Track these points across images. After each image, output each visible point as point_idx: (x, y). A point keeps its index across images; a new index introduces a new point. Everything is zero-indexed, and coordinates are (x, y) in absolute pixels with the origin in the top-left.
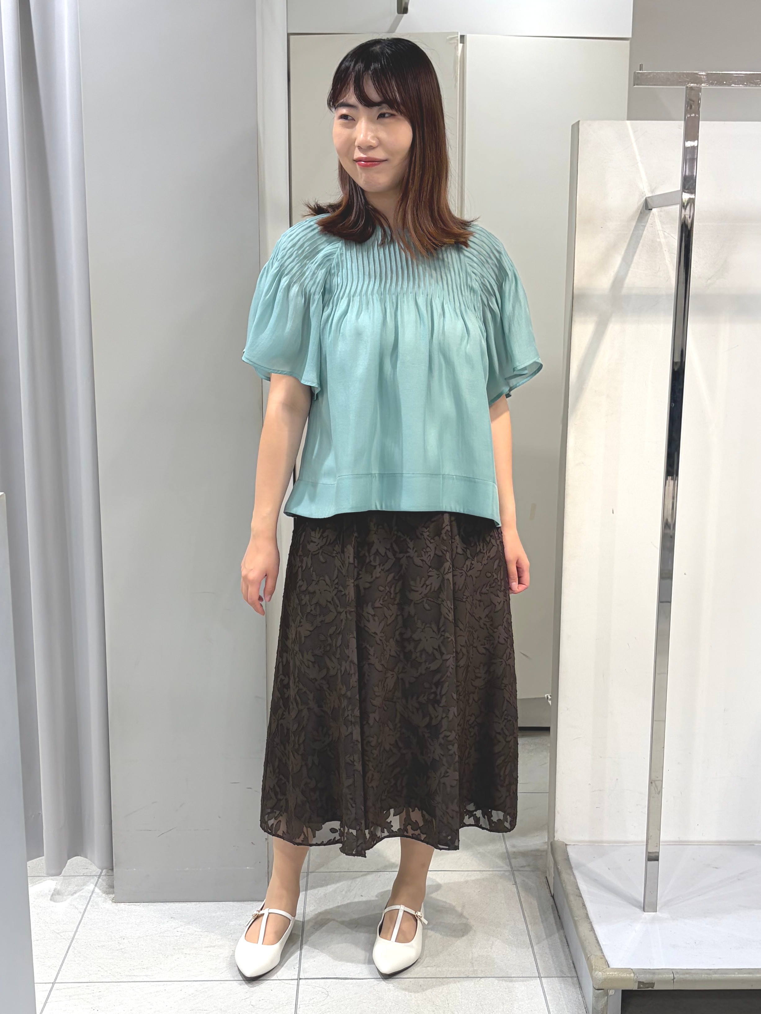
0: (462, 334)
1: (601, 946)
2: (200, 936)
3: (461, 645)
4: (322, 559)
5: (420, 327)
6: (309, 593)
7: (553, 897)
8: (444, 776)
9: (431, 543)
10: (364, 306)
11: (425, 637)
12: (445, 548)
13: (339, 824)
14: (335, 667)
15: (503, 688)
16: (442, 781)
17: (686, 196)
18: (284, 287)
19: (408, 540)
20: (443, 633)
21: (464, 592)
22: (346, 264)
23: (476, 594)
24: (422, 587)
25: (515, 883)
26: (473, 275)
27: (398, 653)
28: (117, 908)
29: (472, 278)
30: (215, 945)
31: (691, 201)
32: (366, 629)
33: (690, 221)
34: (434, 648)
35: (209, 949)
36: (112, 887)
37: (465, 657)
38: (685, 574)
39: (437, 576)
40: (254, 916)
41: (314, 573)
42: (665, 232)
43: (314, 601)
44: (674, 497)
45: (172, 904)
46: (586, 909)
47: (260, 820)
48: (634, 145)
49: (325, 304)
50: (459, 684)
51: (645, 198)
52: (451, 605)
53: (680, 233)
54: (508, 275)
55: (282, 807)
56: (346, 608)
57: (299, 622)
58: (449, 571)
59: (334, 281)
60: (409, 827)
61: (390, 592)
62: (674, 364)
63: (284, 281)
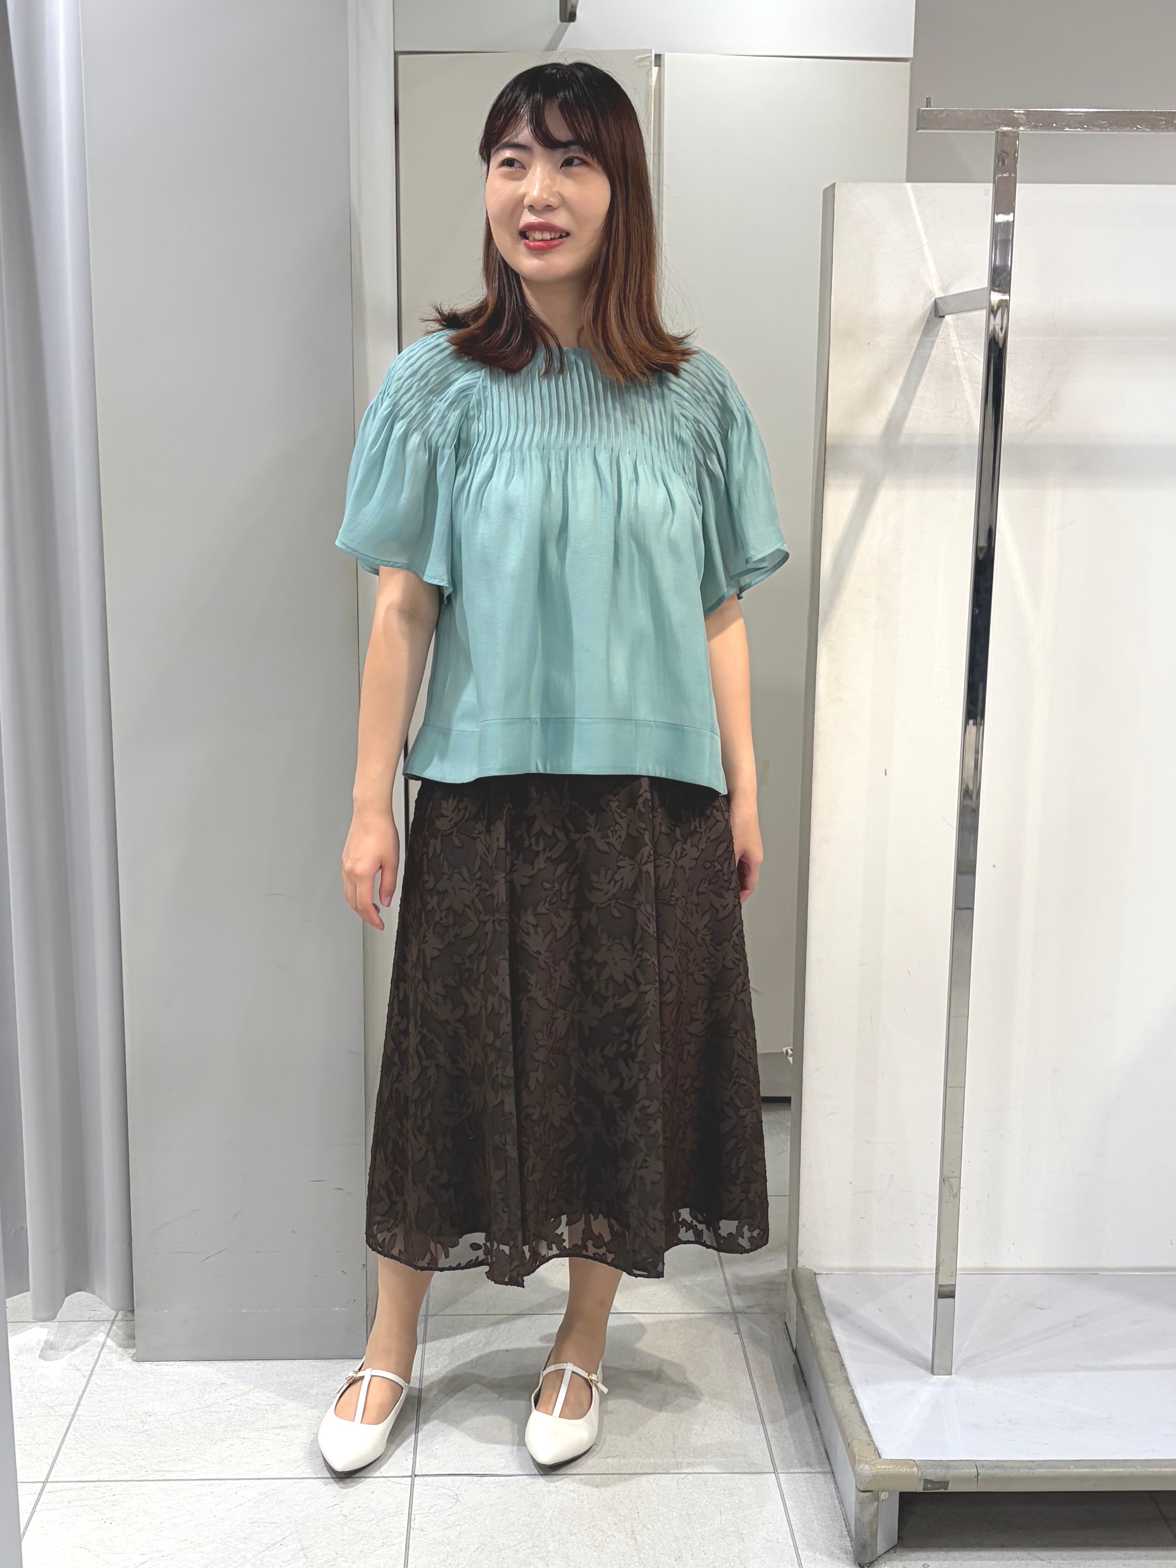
0: (665, 508)
1: (869, 1425)
2: (265, 1412)
3: (669, 970)
4: (457, 842)
5: (601, 498)
6: (438, 893)
7: (795, 1352)
8: (641, 1167)
9: (621, 818)
10: (517, 466)
11: (614, 959)
12: (643, 826)
13: (484, 1237)
14: (477, 1003)
15: (731, 1035)
16: (640, 1173)
17: (996, 297)
18: (398, 435)
19: (587, 812)
20: (640, 953)
21: (672, 891)
22: (491, 402)
23: (691, 894)
24: (609, 883)
25: (739, 1332)
26: (682, 419)
27: (573, 982)
28: (140, 1369)
29: (681, 424)
30: (287, 1424)
31: (1004, 304)
32: (525, 945)
33: (1001, 335)
34: (626, 975)
35: (278, 1431)
36: (132, 1337)
37: (675, 989)
38: (994, 866)
39: (631, 867)
40: (349, 1380)
41: (445, 862)
42: (964, 350)
43: (445, 906)
44: (978, 751)
45: (222, 1363)
46: (845, 1370)
47: (366, 1233)
48: (918, 219)
49: (459, 463)
50: (665, 1029)
51: (933, 300)
52: (653, 911)
53: (987, 352)
54: (736, 419)
55: (398, 1213)
56: (494, 915)
57: (422, 935)
58: (650, 860)
59: (473, 427)
60: (590, 1243)
61: (560, 890)
62: (978, 550)
63: (399, 428)
